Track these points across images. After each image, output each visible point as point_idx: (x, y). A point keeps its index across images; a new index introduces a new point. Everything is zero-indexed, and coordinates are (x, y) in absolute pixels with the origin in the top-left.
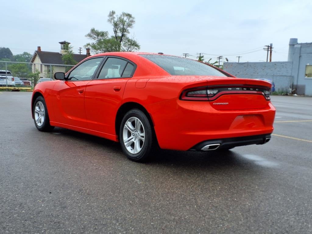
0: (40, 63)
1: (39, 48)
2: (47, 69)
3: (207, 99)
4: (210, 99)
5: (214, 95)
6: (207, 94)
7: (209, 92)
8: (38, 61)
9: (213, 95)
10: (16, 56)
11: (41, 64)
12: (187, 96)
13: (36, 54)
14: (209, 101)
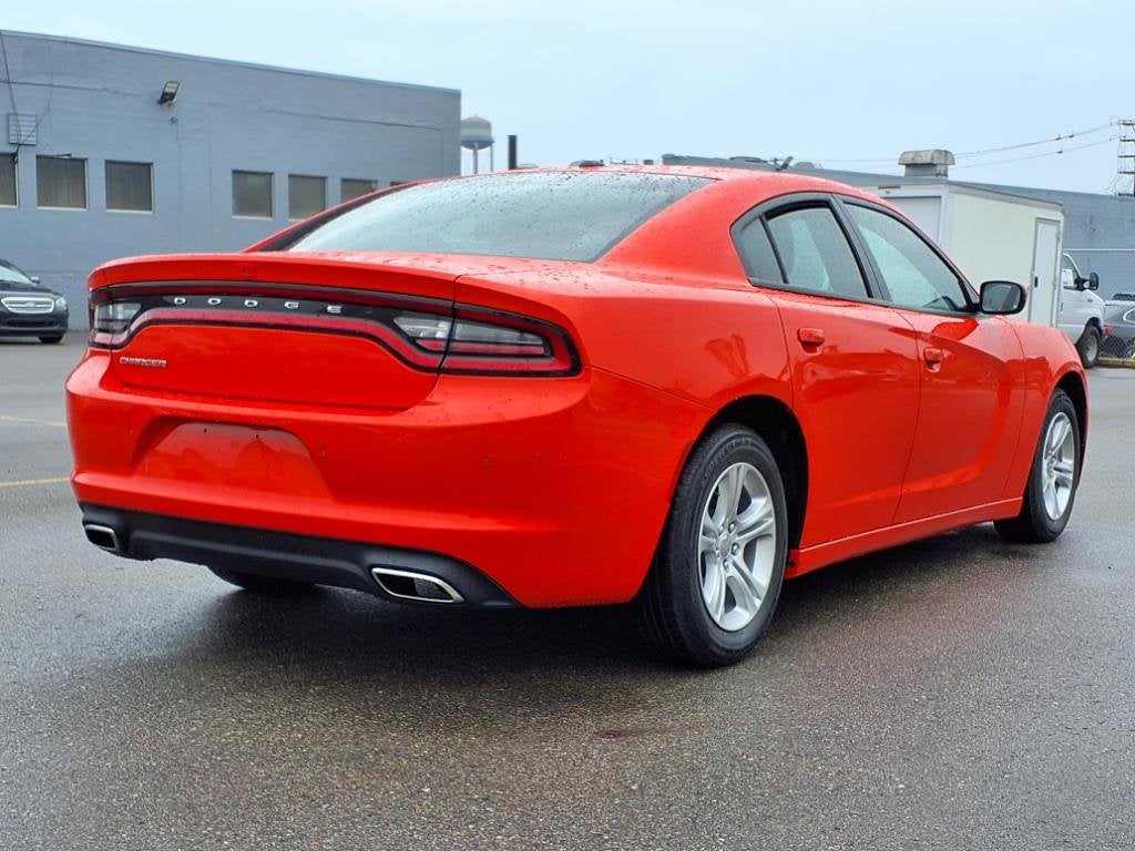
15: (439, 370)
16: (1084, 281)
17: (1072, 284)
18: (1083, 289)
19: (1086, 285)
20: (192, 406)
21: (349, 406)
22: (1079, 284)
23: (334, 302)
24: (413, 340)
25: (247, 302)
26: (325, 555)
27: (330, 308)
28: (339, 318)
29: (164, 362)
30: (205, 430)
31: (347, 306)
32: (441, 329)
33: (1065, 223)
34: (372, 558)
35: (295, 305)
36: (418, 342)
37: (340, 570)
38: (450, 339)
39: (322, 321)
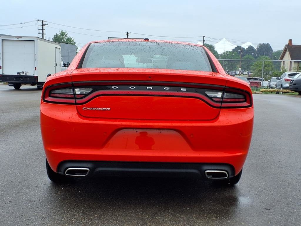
0: (290, 59)
1: (290, 41)
2: (297, 66)
3: (73, 101)
4: (77, 101)
5: (86, 95)
6: (75, 94)
7: (78, 91)
8: (287, 57)
9: (83, 96)
10: (277, 52)
11: (291, 61)
12: (50, 96)
13: (286, 48)
14: (76, 104)
15: (221, 107)
16: (66, 64)
17: (63, 65)
18: (66, 67)
19: (67, 65)
20: (124, 123)
21: (190, 120)
22: (65, 65)
23: (183, 87)
24: (211, 98)
25: (147, 88)
26: (187, 168)
27: (182, 89)
28: (185, 92)
29: (110, 109)
30: (137, 131)
31: (188, 88)
32: (219, 95)
33: (61, 49)
34: (205, 167)
35: (168, 88)
36: (213, 99)
37: (192, 172)
38: (222, 98)
39: (179, 93)
